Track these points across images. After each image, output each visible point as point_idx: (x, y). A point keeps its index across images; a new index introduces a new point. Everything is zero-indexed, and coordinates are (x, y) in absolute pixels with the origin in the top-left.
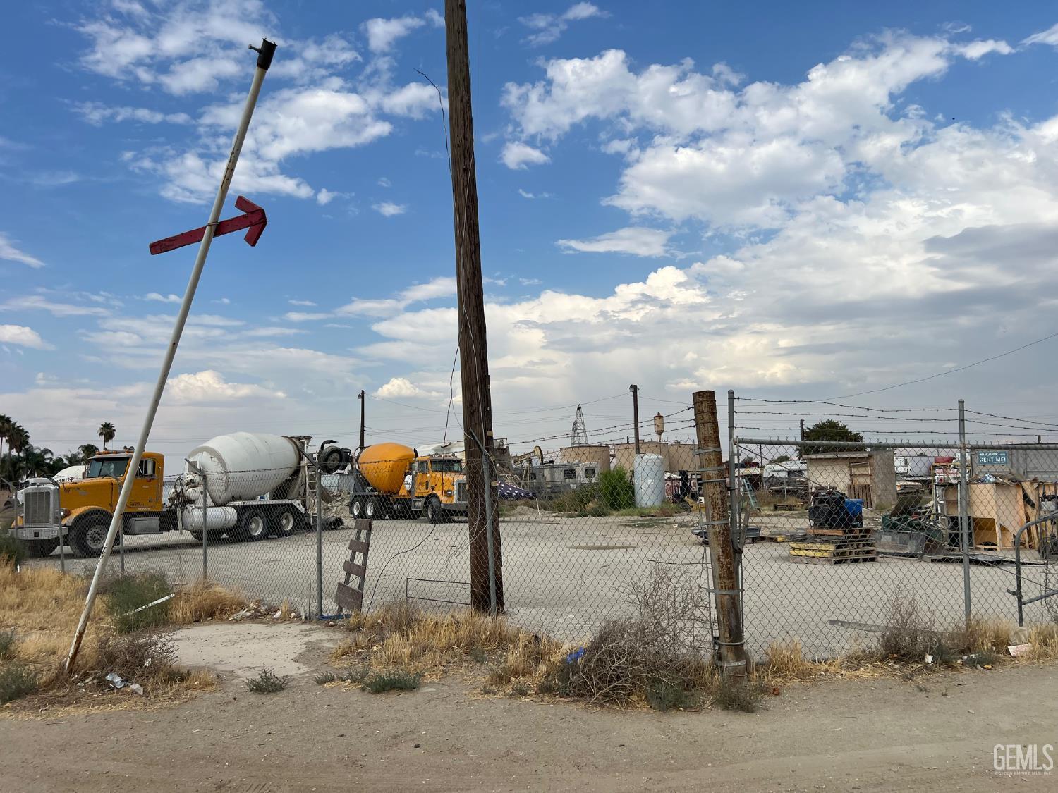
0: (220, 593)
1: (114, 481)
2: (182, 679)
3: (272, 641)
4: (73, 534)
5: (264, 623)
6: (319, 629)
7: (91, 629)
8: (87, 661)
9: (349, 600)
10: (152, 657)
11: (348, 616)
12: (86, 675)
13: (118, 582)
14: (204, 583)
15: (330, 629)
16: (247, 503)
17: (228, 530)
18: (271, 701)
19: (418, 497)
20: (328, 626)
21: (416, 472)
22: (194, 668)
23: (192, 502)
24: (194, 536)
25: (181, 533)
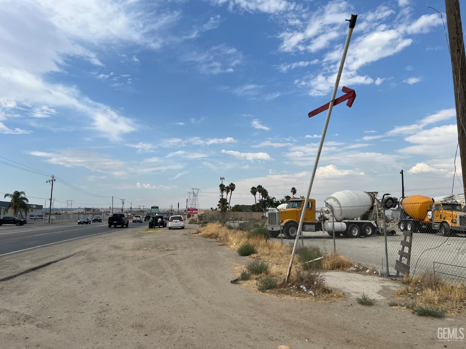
0: (342, 259)
1: (298, 210)
2: (329, 293)
3: (366, 282)
4: (285, 230)
5: (362, 274)
6: (388, 280)
7: (294, 267)
8: (293, 279)
9: (402, 269)
10: (317, 281)
11: (402, 276)
12: (293, 284)
13: (302, 249)
14: (335, 254)
15: (393, 281)
16: (350, 221)
17: (343, 232)
18: (367, 309)
19: (436, 223)
20: (392, 280)
21: (434, 210)
22: (333, 289)
23: (327, 219)
24: (329, 234)
25: (324, 232)
